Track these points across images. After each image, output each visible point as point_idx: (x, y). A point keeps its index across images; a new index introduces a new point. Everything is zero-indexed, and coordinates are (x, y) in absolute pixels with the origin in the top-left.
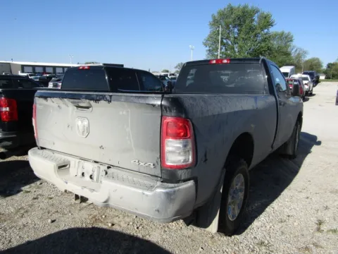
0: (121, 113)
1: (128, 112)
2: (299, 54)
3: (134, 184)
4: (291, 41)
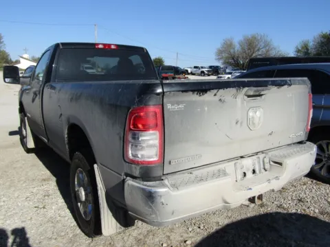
1: (292, 94)
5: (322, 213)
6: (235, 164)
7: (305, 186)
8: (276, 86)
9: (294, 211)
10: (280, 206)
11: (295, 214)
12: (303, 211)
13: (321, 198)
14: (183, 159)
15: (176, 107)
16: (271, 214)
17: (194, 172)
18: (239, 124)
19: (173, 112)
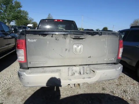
0: (102, 40)
1: (106, 39)
2: (30, 20)
3: (109, 68)
4: (28, 14)
5: (131, 100)
6: (69, 68)
7: (132, 86)
8: (90, 35)
9: (117, 95)
10: (112, 92)
11: (117, 97)
12: (122, 97)
13: (137, 93)
14: (37, 62)
15: (32, 41)
16: (105, 94)
17: (45, 69)
18: (68, 50)
19: (31, 42)
